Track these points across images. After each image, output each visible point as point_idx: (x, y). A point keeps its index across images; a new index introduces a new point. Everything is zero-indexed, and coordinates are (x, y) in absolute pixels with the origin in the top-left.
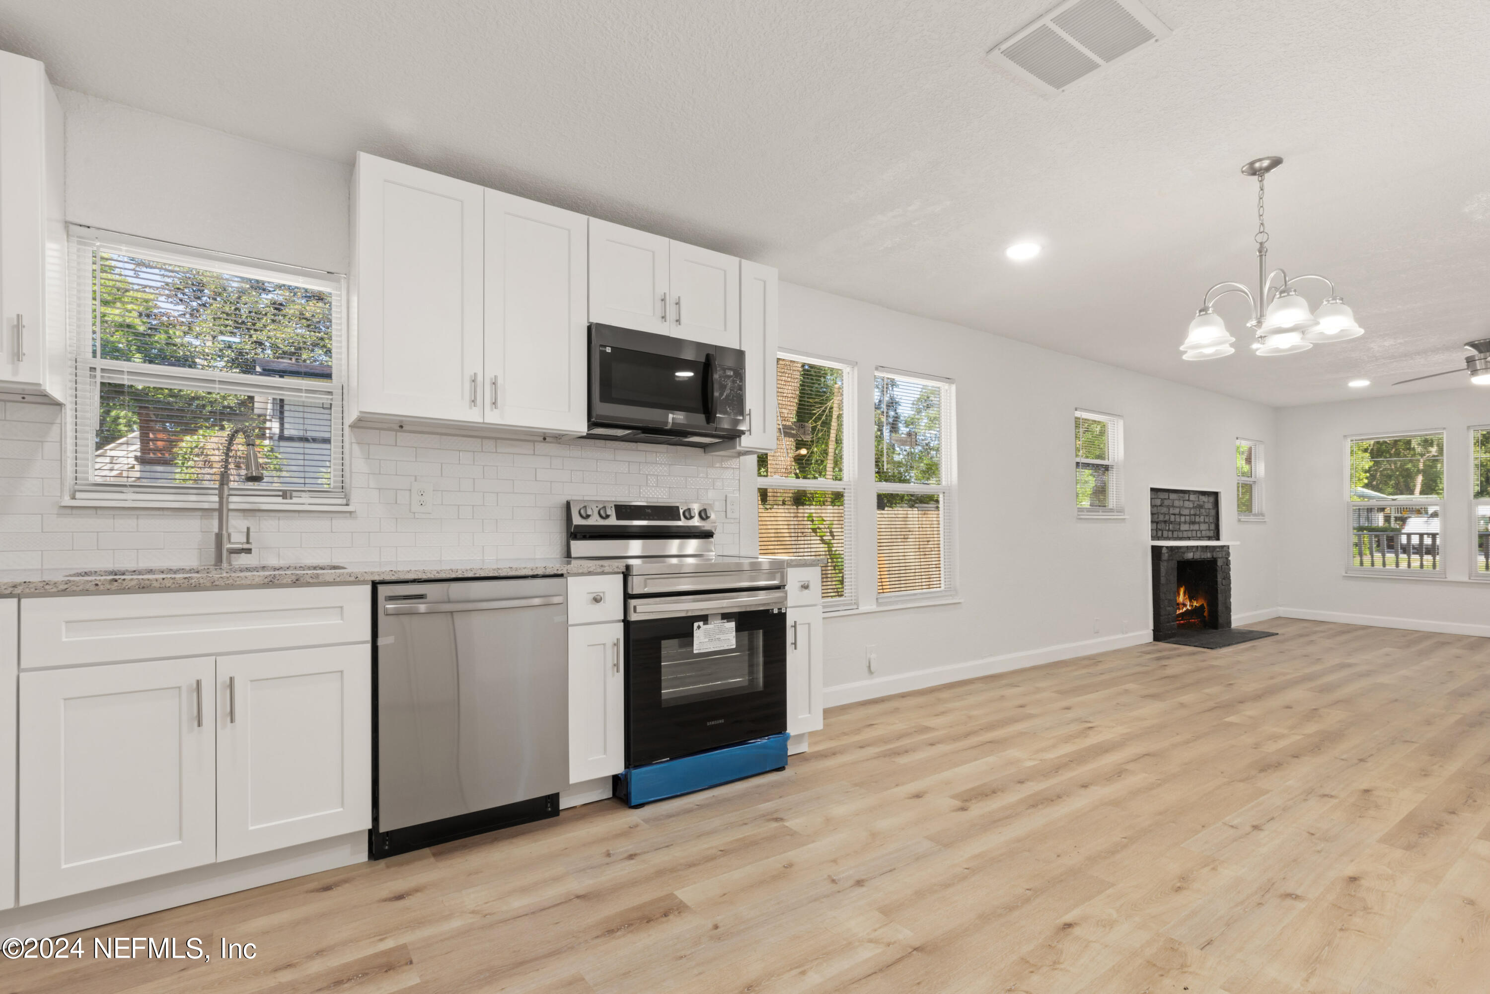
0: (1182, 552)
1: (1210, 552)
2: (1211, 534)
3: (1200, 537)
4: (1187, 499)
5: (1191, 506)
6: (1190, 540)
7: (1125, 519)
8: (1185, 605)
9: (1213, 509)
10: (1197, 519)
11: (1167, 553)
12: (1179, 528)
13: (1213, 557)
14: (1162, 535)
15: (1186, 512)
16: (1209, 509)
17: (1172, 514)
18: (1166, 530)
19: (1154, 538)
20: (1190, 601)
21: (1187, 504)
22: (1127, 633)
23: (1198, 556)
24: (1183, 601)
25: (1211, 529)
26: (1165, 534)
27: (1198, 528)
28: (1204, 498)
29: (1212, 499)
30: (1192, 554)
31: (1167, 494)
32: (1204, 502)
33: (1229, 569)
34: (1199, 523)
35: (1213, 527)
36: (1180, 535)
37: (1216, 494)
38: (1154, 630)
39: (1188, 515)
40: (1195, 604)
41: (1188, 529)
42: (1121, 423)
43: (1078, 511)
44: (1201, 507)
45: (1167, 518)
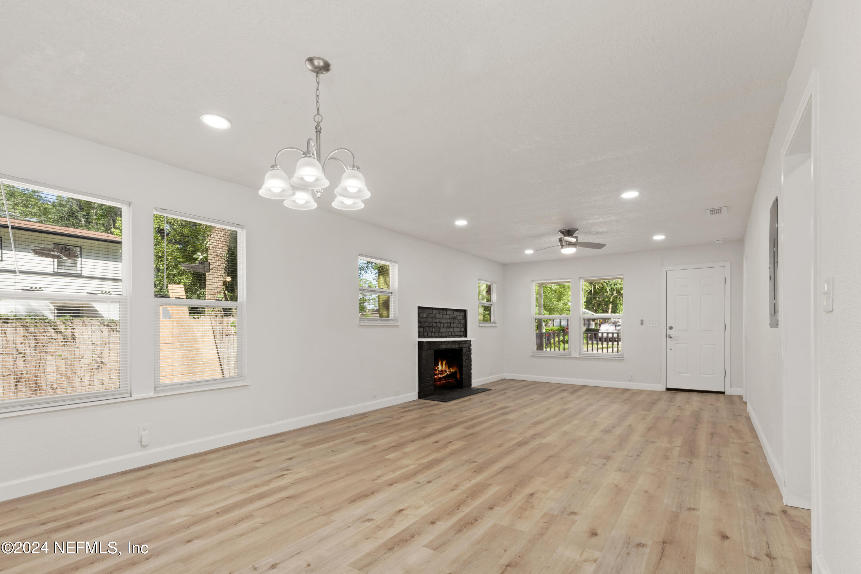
0: (438, 345)
1: (457, 344)
2: (462, 334)
3: (454, 336)
4: (446, 313)
5: (448, 317)
6: (447, 337)
7: (398, 325)
8: (446, 371)
9: (463, 319)
10: (452, 325)
11: (427, 345)
12: (440, 331)
13: (459, 347)
14: (427, 335)
15: (444, 321)
16: (460, 319)
17: (435, 322)
18: (430, 332)
19: (419, 337)
20: (449, 369)
21: (445, 316)
22: (398, 395)
23: (449, 347)
24: (445, 369)
25: (461, 331)
26: (429, 334)
27: (452, 331)
28: (456, 313)
29: (462, 314)
30: (445, 345)
31: (432, 310)
32: (457, 315)
33: (471, 354)
34: (453, 327)
35: (463, 329)
36: (440, 334)
37: (465, 311)
38: (419, 392)
39: (445, 323)
40: (452, 370)
41: (446, 331)
42: (396, 266)
43: (360, 321)
44: (454, 318)
45: (431, 324)
